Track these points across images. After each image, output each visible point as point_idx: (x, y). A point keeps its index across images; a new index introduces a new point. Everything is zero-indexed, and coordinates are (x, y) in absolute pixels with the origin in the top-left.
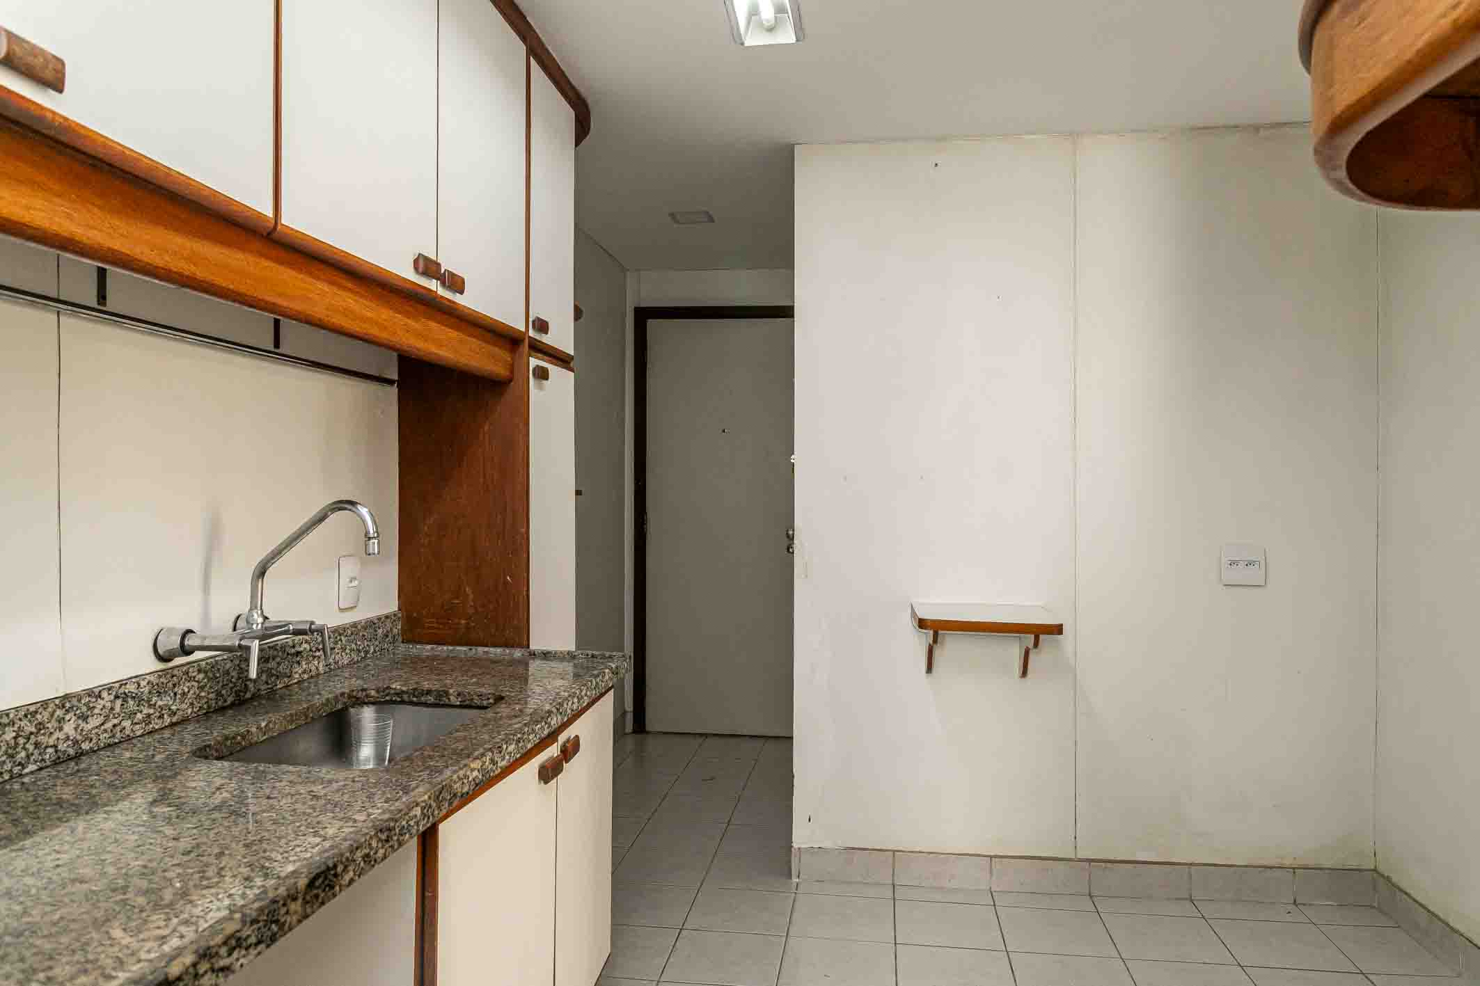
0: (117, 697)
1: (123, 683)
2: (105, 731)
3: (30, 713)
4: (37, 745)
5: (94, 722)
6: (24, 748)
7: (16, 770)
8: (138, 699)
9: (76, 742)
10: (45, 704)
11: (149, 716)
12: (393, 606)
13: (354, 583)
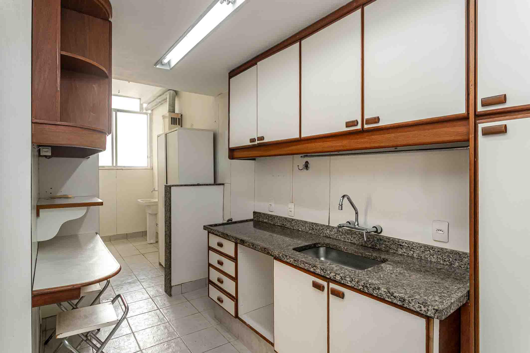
2: (335, 236)
5: (332, 233)
6: (321, 231)
8: (342, 233)
9: (329, 235)
11: (345, 238)
13: (440, 232)
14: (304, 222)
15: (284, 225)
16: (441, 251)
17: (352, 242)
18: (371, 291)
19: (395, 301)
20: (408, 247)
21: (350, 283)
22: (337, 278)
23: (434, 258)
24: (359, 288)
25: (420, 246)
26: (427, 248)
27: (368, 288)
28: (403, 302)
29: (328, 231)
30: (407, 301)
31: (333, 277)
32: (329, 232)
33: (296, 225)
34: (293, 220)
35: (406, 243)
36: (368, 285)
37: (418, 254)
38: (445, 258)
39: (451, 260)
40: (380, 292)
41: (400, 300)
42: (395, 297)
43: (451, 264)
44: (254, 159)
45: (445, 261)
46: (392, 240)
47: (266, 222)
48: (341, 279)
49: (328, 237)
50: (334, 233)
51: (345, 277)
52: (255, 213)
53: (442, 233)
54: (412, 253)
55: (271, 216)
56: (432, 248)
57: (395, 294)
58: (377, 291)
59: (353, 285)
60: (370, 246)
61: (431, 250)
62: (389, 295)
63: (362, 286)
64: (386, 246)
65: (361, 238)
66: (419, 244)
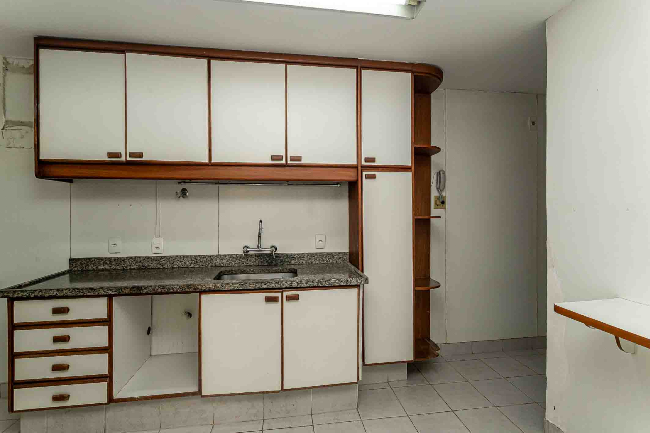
0: (230, 257)
1: (232, 255)
2: (227, 263)
3: (210, 256)
4: (211, 262)
5: (224, 261)
6: (208, 262)
7: (206, 266)
8: (236, 259)
9: (220, 264)
10: (213, 255)
11: (239, 263)
12: (347, 250)
13: (320, 242)
14: (182, 257)
15: (144, 266)
16: (322, 254)
17: (247, 265)
18: (324, 284)
19: (342, 284)
20: (299, 257)
21: (306, 284)
22: (293, 285)
23: (317, 261)
24: (314, 285)
25: (308, 254)
26: (313, 255)
27: (322, 283)
28: (347, 282)
29: (218, 261)
30: (349, 281)
31: (289, 285)
32: (220, 261)
33: (168, 263)
34: (162, 257)
35: (297, 255)
36: (322, 280)
37: (307, 260)
38: (324, 259)
39: (327, 259)
40: (331, 281)
41: (345, 282)
42: (342, 281)
43: (327, 261)
44: (71, 181)
45: (324, 261)
46: (286, 255)
47: (103, 270)
48: (297, 284)
49: (218, 267)
50: (226, 261)
51: (302, 281)
52: (72, 261)
53: (322, 242)
54: (302, 261)
55: (115, 259)
56: (316, 254)
57: (342, 279)
58: (329, 282)
59: (309, 285)
60: (266, 264)
61: (315, 256)
62: (337, 281)
63: (317, 283)
64: (281, 261)
65: (257, 259)
66: (307, 253)
